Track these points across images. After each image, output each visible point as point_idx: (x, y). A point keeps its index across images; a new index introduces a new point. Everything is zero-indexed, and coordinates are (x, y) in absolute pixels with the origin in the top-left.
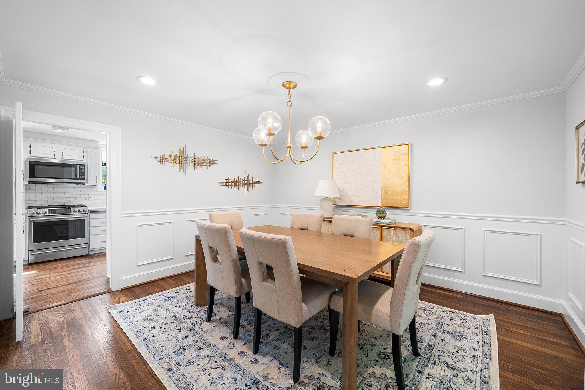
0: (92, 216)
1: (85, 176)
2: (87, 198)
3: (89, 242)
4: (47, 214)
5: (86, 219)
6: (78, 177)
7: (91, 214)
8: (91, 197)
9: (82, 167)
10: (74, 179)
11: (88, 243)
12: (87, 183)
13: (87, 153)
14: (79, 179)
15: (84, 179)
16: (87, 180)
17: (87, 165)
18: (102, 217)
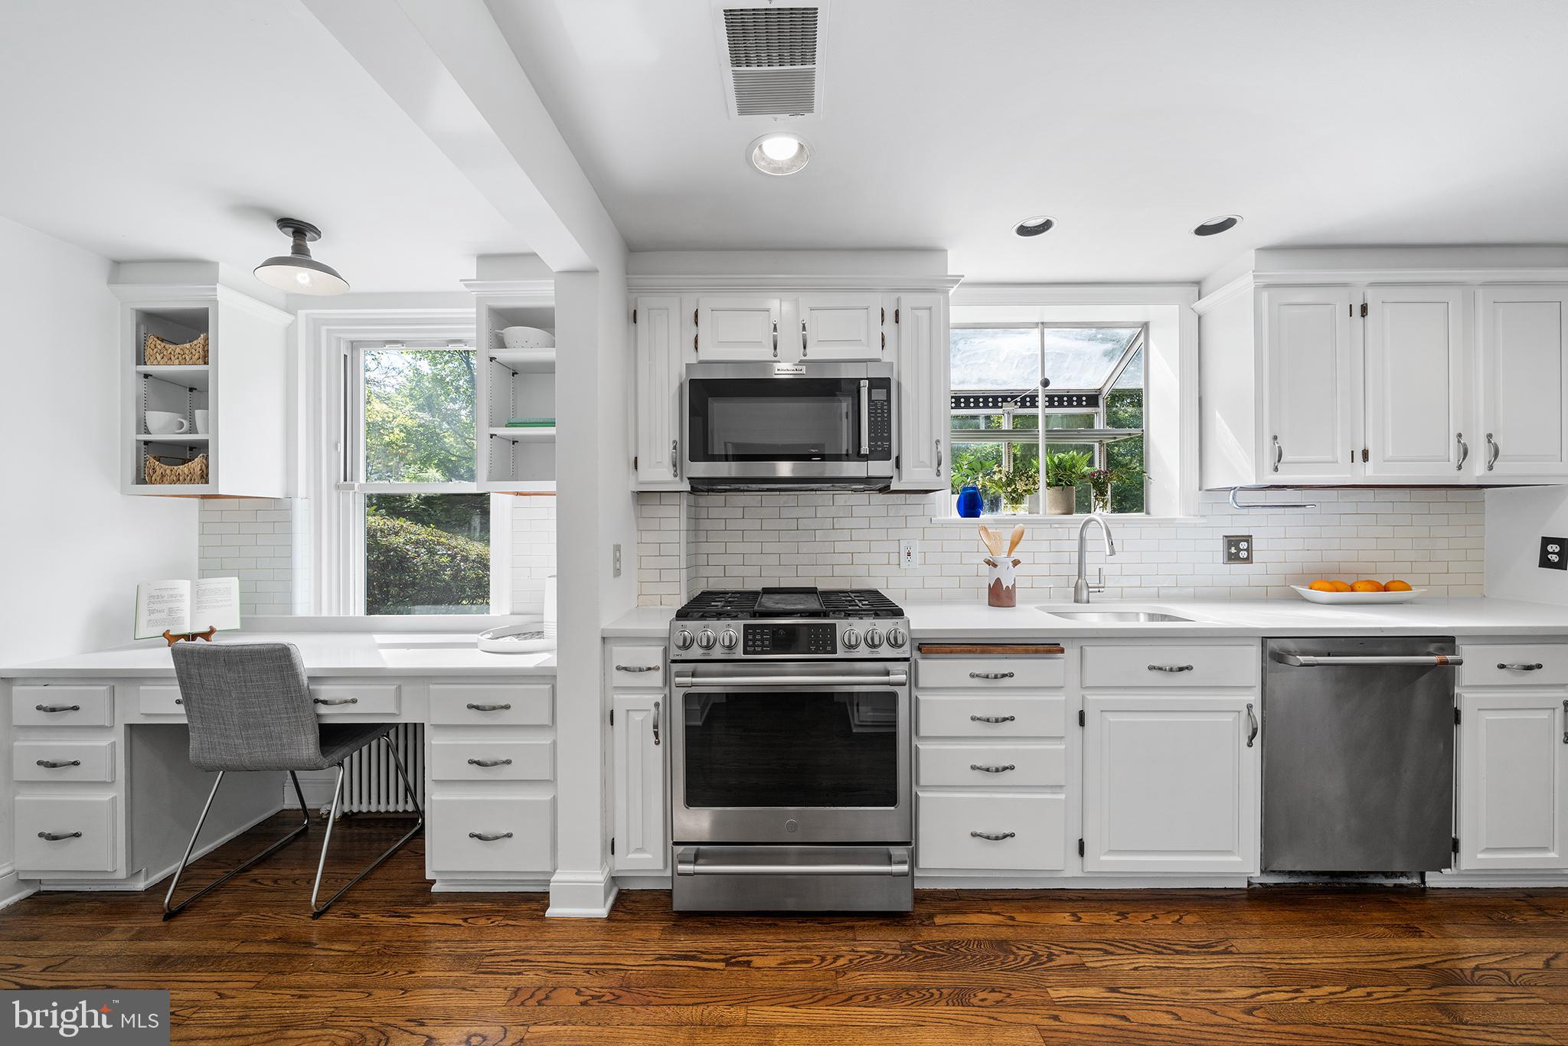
0: (931, 670)
1: (889, 439)
2: (894, 559)
3: (913, 841)
4: (739, 653)
5: (902, 693)
6: (865, 449)
7: (921, 662)
8: (909, 554)
9: (879, 395)
10: (847, 457)
11: (910, 842)
12: (900, 478)
13: (897, 322)
14: (865, 458)
15: (886, 456)
16: (898, 466)
17: (899, 385)
18: (977, 682)
